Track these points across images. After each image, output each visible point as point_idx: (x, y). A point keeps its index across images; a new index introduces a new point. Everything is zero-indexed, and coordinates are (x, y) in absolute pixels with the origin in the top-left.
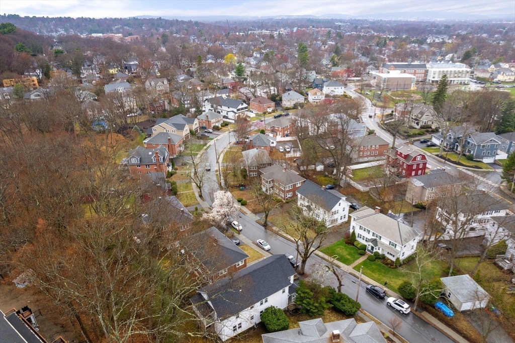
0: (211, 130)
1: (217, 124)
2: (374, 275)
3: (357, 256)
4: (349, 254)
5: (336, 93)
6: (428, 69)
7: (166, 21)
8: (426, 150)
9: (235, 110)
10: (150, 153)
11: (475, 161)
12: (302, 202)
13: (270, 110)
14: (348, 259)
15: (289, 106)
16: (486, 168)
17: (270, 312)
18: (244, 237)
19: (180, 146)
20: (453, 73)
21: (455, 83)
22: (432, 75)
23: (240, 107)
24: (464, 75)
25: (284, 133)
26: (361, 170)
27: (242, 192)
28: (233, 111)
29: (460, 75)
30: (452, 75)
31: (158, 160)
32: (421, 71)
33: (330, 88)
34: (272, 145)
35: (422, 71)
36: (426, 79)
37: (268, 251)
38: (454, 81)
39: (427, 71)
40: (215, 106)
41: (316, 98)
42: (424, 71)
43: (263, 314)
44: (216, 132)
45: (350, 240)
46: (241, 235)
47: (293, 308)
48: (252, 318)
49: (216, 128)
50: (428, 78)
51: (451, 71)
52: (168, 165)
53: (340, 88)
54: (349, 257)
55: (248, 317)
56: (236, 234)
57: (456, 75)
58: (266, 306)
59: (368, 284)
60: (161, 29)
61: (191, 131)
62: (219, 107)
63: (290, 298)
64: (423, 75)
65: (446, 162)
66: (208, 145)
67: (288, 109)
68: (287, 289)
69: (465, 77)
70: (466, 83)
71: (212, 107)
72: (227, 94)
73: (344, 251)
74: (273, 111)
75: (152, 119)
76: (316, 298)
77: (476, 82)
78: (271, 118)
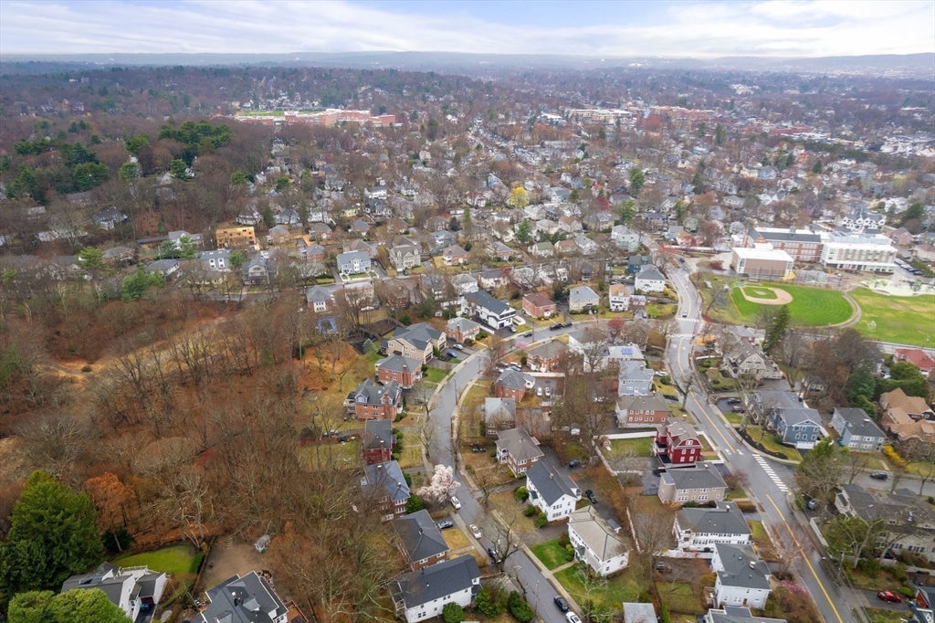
0: (460, 346)
1: (470, 337)
2: (570, 585)
3: (563, 561)
4: (556, 558)
5: (651, 289)
6: (823, 243)
7: (442, 79)
8: (727, 418)
9: (498, 317)
10: (380, 392)
11: (785, 445)
12: (530, 486)
13: (547, 314)
14: (552, 563)
15: (576, 309)
16: (793, 459)
17: (451, 607)
18: (460, 518)
19: (417, 374)
20: (864, 253)
21: (868, 269)
22: (828, 255)
23: (505, 312)
24: (884, 259)
25: (549, 366)
26: (625, 442)
27: (474, 455)
28: (495, 317)
29: (877, 257)
30: (863, 257)
31: (387, 402)
32: (812, 246)
33: (643, 280)
34: (528, 386)
35: (814, 245)
36: (819, 258)
37: (478, 539)
38: (865, 266)
39: (821, 247)
40: (473, 304)
41: (617, 300)
42: (815, 247)
43: (446, 607)
44: (467, 350)
45: (565, 541)
46: (457, 515)
47: (474, 606)
48: (436, 609)
49: (469, 343)
50: (822, 258)
51: (861, 251)
52: (399, 406)
53: (659, 281)
54: (554, 561)
55: (432, 608)
56: (452, 513)
57: (870, 257)
58: (447, 601)
59: (559, 594)
60: (432, 97)
61: (434, 349)
62: (478, 307)
63: (473, 597)
64: (814, 252)
65: (744, 442)
66: (452, 373)
67: (574, 313)
68: (470, 589)
69: (886, 262)
70: (887, 271)
71: (470, 305)
72: (496, 279)
73: (552, 553)
74: (553, 316)
75: (391, 319)
76: (493, 601)
77: (907, 269)
78: (545, 328)
